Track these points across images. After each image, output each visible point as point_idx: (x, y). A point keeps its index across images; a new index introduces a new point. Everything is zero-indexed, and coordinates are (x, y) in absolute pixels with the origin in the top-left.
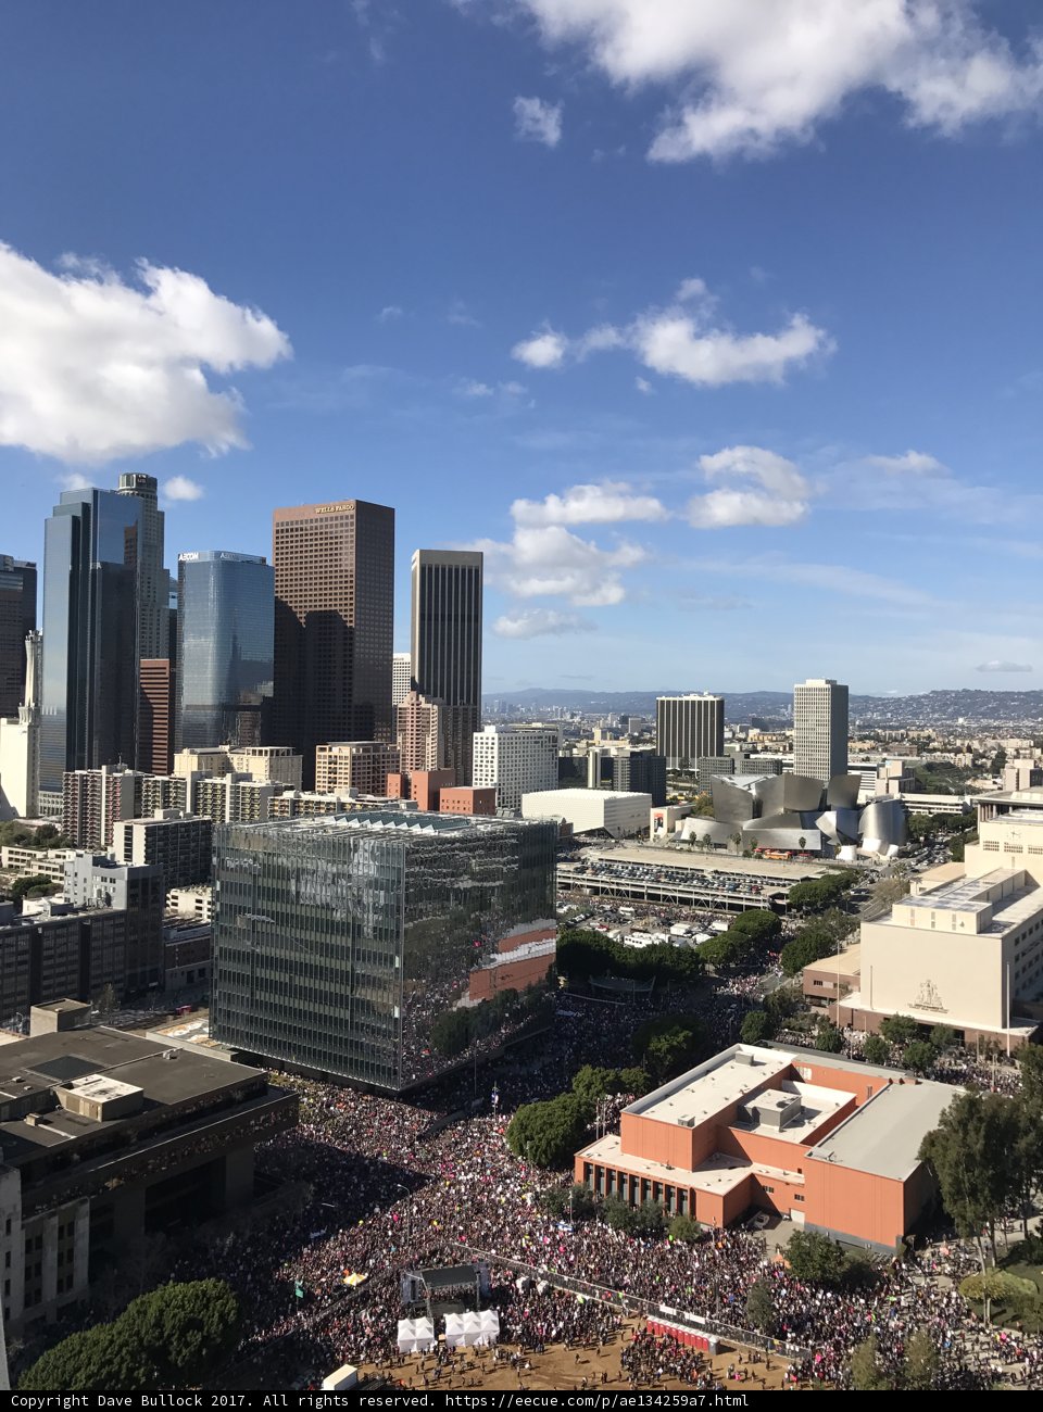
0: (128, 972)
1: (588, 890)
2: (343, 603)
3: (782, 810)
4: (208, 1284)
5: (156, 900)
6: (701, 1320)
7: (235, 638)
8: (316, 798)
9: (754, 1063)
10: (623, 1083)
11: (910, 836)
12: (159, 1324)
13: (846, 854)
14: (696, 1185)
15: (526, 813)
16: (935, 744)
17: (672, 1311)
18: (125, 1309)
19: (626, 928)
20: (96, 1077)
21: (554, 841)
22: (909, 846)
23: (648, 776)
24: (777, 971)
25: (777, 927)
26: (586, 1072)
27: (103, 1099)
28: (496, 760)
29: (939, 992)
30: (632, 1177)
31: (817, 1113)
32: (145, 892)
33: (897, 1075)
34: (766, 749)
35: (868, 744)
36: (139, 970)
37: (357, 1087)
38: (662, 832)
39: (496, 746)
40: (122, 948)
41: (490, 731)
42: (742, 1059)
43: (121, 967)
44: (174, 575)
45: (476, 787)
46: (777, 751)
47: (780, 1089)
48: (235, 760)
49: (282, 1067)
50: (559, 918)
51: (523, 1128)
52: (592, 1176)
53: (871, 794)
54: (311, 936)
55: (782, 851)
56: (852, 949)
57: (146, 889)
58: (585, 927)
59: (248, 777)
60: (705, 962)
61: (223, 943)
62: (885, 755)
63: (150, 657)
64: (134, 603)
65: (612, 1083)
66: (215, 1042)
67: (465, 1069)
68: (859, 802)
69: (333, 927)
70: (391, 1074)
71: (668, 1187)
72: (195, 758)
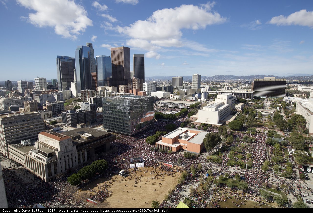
0: (92, 119)
1: (160, 107)
2: (122, 63)
3: (190, 94)
4: (103, 160)
5: (95, 109)
6: (171, 163)
7: (106, 69)
8: (119, 93)
9: (182, 130)
10: (163, 133)
11: (208, 97)
12: (96, 165)
13: (199, 100)
14: (172, 146)
15: (151, 95)
16: (215, 84)
17: (167, 162)
18: (92, 163)
19: (165, 112)
20: (86, 134)
21: (155, 100)
22: (208, 99)
23: (170, 89)
24: (187, 117)
25: (187, 111)
26: (158, 132)
27: (87, 136)
28: (147, 87)
29: (209, 119)
30: (163, 146)
31: (190, 136)
32: (93, 108)
33: (202, 131)
34: (189, 85)
35: (204, 84)
36: (93, 119)
37: (124, 135)
38: (172, 98)
39: (147, 85)
40: (90, 116)
41: (146, 83)
42: (180, 129)
43: (90, 119)
44: (96, 59)
45: (143, 91)
46: (191, 85)
47: (185, 133)
48: (107, 88)
49: (114, 132)
50: (155, 110)
51: (148, 139)
52: (158, 146)
53: (204, 91)
54: (118, 114)
55: (189, 100)
56: (197, 114)
57: (94, 107)
58: (159, 112)
59: (108, 91)
60: (176, 116)
61: (105, 115)
62: (207, 85)
63: (93, 72)
64: (90, 63)
65: (161, 133)
66: (104, 129)
67: (141, 132)
68: (201, 92)
69: (121, 112)
70: (130, 133)
71: (168, 147)
72: (101, 88)
